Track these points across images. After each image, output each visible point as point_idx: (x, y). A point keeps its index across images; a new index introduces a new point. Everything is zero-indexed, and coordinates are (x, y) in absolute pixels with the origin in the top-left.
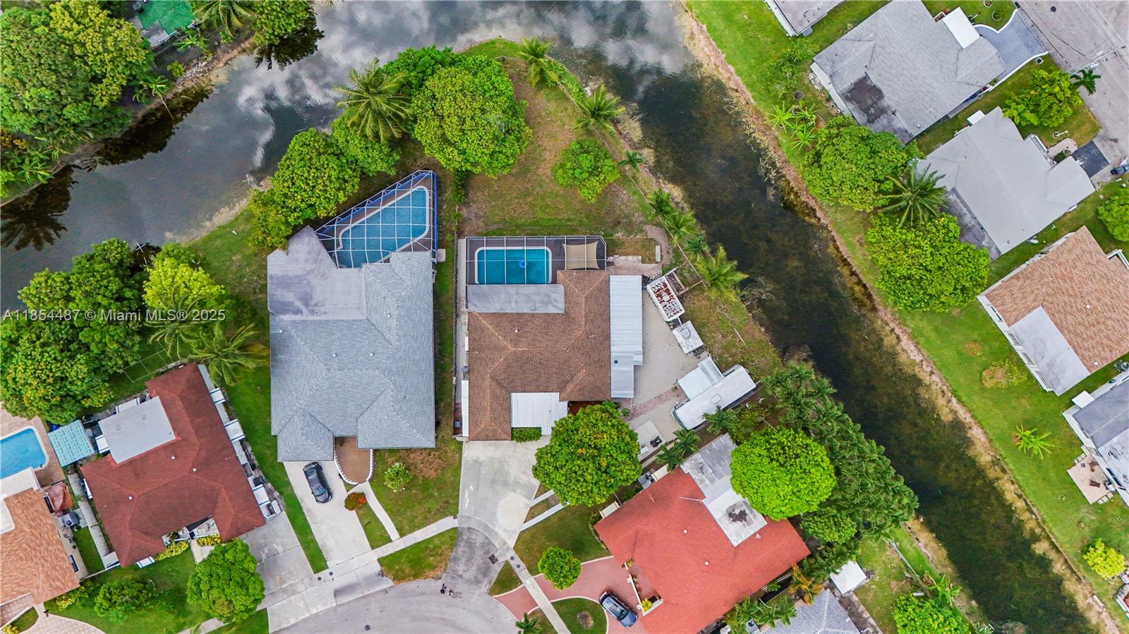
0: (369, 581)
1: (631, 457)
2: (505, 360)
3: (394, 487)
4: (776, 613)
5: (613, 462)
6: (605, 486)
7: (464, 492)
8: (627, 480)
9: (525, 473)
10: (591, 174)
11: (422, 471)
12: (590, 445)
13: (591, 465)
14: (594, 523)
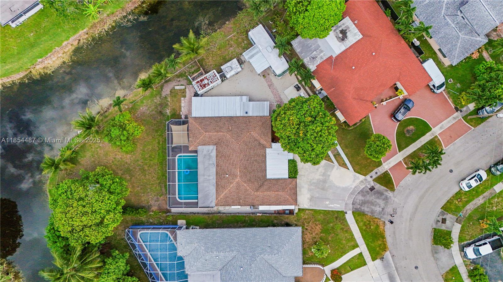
0: (387, 266)
1: (306, 102)
2: (245, 182)
3: (327, 251)
4: (406, 7)
5: (308, 113)
6: (325, 117)
7: (329, 207)
8: (321, 104)
9: (317, 169)
10: (124, 129)
11: (317, 234)
12: (298, 128)
13: (311, 127)
14: (349, 126)
